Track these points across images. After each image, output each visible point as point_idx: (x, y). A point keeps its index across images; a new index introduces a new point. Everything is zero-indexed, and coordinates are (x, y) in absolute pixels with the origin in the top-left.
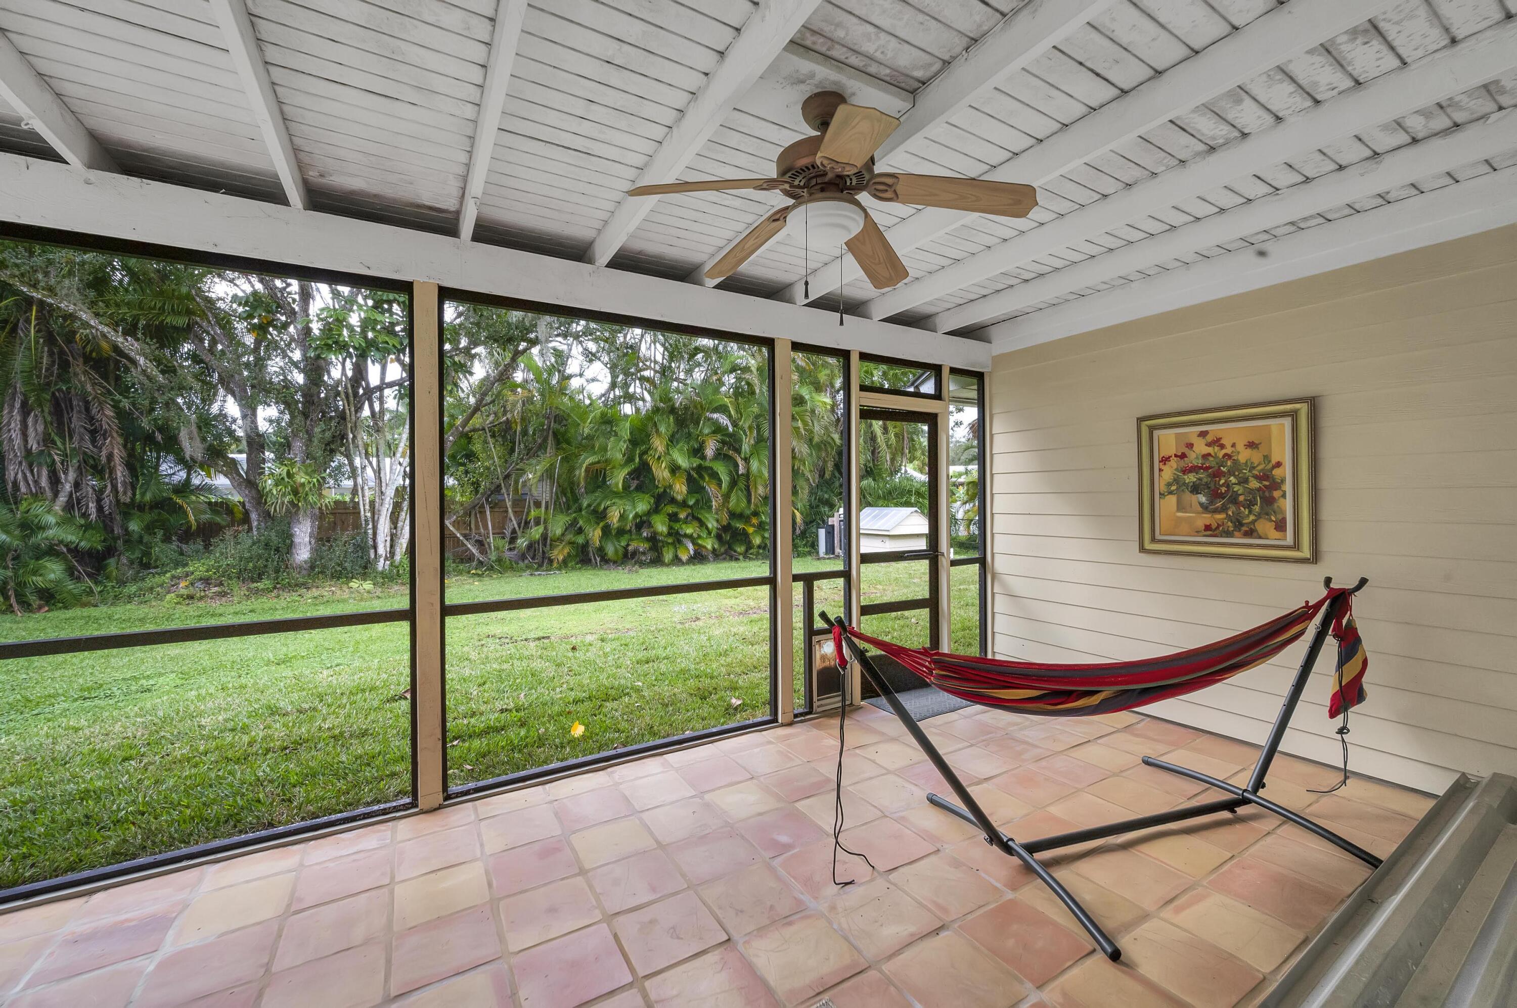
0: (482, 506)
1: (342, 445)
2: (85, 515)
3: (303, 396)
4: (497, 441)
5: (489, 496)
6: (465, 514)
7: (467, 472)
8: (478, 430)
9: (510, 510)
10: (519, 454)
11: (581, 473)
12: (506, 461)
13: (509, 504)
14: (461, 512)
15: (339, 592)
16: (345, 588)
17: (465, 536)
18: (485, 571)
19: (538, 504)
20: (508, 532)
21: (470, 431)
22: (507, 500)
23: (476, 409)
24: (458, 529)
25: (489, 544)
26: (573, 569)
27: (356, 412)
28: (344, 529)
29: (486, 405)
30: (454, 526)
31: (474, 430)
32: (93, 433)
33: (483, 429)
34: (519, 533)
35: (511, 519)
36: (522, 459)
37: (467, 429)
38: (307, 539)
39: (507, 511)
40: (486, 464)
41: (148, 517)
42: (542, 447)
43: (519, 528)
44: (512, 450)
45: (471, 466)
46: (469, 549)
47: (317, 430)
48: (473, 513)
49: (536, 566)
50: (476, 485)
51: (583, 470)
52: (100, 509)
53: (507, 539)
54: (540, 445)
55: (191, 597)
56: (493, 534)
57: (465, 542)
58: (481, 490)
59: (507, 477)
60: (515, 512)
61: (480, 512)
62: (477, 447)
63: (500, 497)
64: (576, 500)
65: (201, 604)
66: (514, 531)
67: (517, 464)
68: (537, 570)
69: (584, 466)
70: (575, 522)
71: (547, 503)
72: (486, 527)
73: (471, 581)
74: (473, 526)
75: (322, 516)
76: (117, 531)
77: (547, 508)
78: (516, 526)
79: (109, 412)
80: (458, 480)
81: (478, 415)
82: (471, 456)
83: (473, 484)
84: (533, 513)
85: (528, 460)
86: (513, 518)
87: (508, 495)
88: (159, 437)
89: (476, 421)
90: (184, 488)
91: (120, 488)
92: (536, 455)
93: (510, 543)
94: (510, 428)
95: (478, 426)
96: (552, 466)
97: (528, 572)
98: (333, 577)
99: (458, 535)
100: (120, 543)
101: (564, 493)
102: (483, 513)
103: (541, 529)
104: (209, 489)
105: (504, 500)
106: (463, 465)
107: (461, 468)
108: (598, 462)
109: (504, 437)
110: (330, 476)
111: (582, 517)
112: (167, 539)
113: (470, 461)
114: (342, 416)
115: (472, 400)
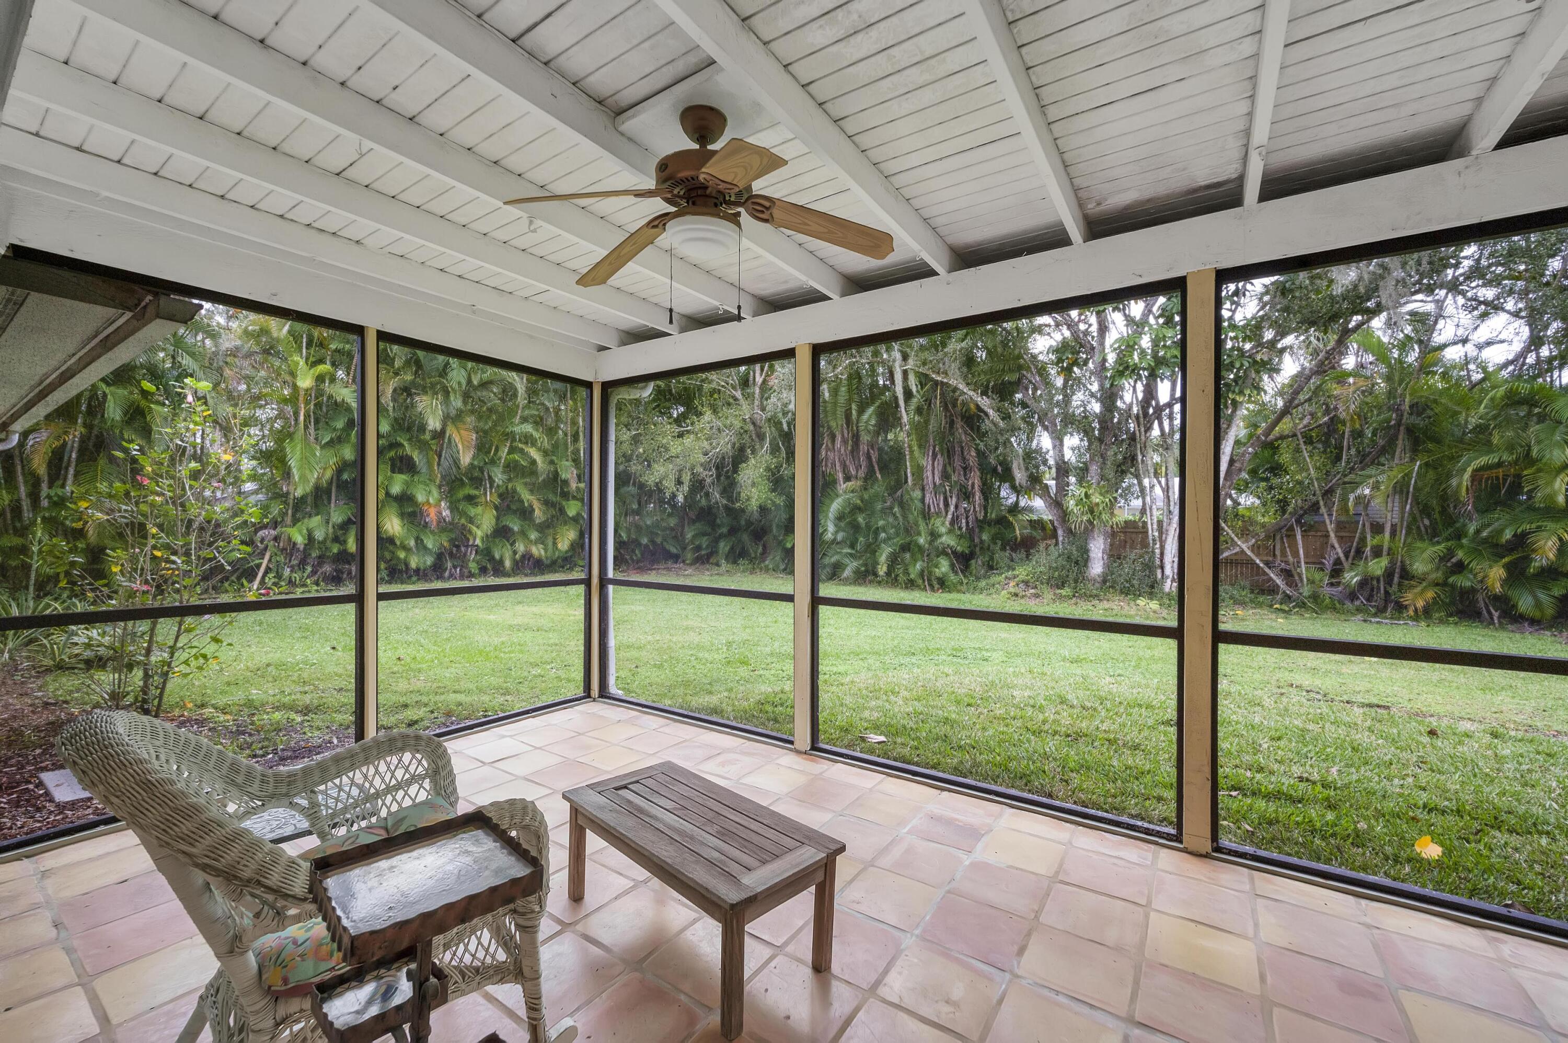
0: (1291, 529)
1: (1133, 466)
2: (960, 528)
3: (1100, 422)
4: (1314, 448)
5: (1301, 516)
6: (1268, 537)
7: (1271, 488)
8: (1288, 436)
9: (1332, 535)
10: (1348, 462)
11: (1463, 481)
12: (1328, 473)
13: (1331, 527)
14: (1262, 535)
15: (1127, 608)
16: (1132, 603)
17: (1267, 564)
18: (1294, 607)
19: (1377, 529)
20: (1328, 563)
21: (1277, 439)
22: (1328, 522)
23: (1285, 412)
24: (1258, 555)
25: (1300, 575)
26: (1441, 621)
27: (1146, 432)
28: (1133, 547)
29: (1298, 406)
30: (1252, 551)
31: (1282, 437)
32: (965, 469)
33: (1295, 435)
34: (1346, 565)
35: (1333, 547)
36: (1352, 469)
37: (1271, 437)
38: (1100, 555)
39: (1327, 536)
40: (1298, 477)
41: (993, 530)
42: (1388, 449)
43: (1347, 557)
44: (1338, 458)
45: (1275, 481)
46: (1271, 579)
47: (1110, 453)
48: (1278, 537)
49: (1373, 610)
50: (1283, 504)
51: (1467, 476)
52: (967, 523)
53: (1328, 571)
54: (1383, 447)
55: (1016, 595)
56: (1306, 563)
57: (1267, 570)
58: (1290, 509)
59: (1328, 493)
60: (1340, 539)
61: (1288, 536)
62: (1285, 457)
63: (1317, 518)
64: (1450, 520)
65: (1022, 601)
66: (1338, 562)
67: (1345, 476)
68: (1375, 615)
69: (1470, 470)
70: (1450, 553)
71: (1394, 527)
72: (1296, 554)
73: (1273, 616)
74: (1278, 553)
75: (1113, 534)
76: (977, 540)
77: (1393, 533)
78: (1341, 555)
79: (973, 454)
80: (1259, 498)
81: (1287, 419)
82: (1277, 469)
83: (1279, 501)
84: (1371, 542)
85: (1363, 469)
86: (1337, 545)
87: (1330, 515)
88: (999, 469)
89: (1285, 426)
90: (1015, 509)
91: (978, 509)
92: (1374, 462)
93: (1332, 576)
94: (1335, 431)
95: (1286, 433)
96: (1408, 476)
97: (1359, 617)
98: (1122, 592)
99: (1258, 561)
100: (978, 549)
101: (1426, 510)
102: (1291, 535)
103: (1384, 562)
104: (1030, 510)
105: (1324, 522)
106: (1267, 480)
107: (1264, 484)
108: (1500, 464)
109: (1326, 443)
110: (1121, 496)
111: (1462, 546)
112: (1003, 549)
113: (1275, 475)
114: (1133, 438)
115: (1280, 403)
